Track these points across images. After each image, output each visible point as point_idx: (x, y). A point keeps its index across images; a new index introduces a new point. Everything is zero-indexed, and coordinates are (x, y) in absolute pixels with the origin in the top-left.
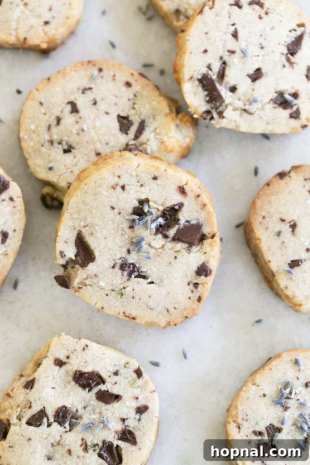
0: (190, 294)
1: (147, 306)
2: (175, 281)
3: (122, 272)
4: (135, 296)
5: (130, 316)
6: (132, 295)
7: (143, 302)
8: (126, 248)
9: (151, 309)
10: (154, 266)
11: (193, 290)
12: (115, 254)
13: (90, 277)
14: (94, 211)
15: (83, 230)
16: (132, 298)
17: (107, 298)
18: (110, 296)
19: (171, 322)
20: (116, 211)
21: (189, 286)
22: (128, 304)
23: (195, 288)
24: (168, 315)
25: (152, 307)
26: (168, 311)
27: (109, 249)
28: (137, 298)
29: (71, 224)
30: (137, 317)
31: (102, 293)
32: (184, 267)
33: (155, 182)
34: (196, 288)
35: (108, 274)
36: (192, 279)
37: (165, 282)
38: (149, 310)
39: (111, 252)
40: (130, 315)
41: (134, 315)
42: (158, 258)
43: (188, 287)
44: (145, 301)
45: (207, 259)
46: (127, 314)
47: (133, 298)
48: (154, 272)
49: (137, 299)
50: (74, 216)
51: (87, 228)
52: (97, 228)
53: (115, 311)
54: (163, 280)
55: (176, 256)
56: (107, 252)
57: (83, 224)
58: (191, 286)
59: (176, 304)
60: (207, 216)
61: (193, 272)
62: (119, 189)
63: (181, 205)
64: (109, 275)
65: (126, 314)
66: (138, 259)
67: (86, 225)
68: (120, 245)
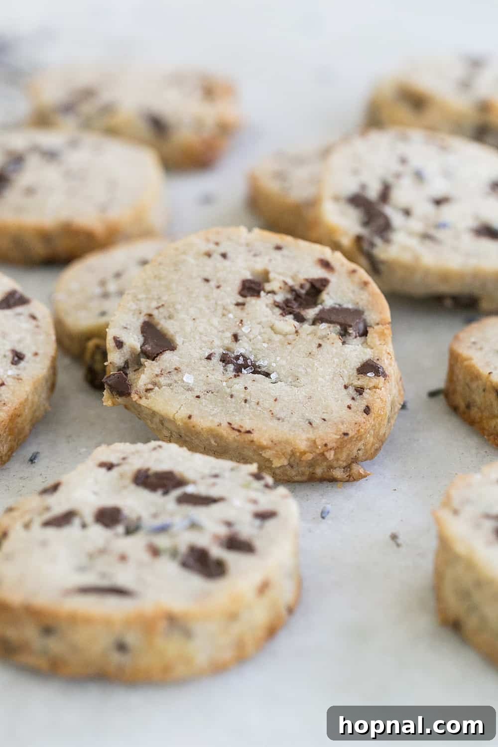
0: (349, 402)
1: (272, 414)
2: (320, 379)
3: (225, 366)
4: (248, 398)
5: (240, 429)
6: (243, 396)
7: (265, 409)
8: (231, 333)
9: (279, 419)
10: (282, 358)
11: (355, 396)
12: (211, 341)
13: (168, 371)
14: (174, 285)
15: (155, 313)
16: (243, 401)
17: (198, 402)
18: (204, 400)
19: (317, 440)
20: (213, 284)
21: (348, 390)
22: (237, 412)
23: (358, 394)
24: (311, 429)
25: (282, 415)
26: (310, 423)
27: (201, 334)
28: (253, 401)
29: (134, 307)
30: (253, 430)
31: (190, 396)
32: (336, 360)
33: (278, 252)
34: (361, 394)
35: (199, 367)
36: (352, 380)
37: (303, 380)
38: (276, 422)
39: (205, 338)
40: (241, 427)
41: (248, 427)
42: (289, 347)
43: (345, 392)
44: (267, 405)
45: (376, 355)
46: (235, 426)
47: (246, 401)
48: (283, 366)
49: (253, 404)
50: (140, 296)
51: (161, 310)
52: (179, 307)
53: (212, 421)
54: (298, 377)
55: (321, 343)
56: (197, 338)
57: (154, 304)
58: (351, 390)
59: (325, 414)
60: (370, 299)
61: (353, 369)
62: (217, 257)
63: (324, 282)
64: (202, 369)
65: (233, 426)
66: (252, 349)
67: (160, 305)
68: (221, 329)
